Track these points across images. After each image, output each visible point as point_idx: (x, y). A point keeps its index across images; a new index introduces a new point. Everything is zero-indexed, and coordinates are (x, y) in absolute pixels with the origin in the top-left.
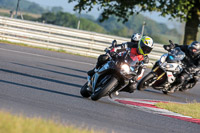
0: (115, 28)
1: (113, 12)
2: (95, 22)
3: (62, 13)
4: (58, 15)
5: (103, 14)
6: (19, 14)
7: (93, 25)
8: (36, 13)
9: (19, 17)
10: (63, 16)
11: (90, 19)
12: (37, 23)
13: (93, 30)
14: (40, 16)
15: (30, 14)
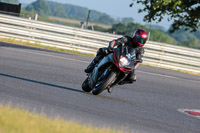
0: (186, 40)
1: (183, 24)
2: (165, 33)
3: (133, 24)
4: (129, 26)
5: (174, 25)
6: (89, 24)
7: (164, 36)
8: (106, 24)
9: (90, 28)
10: (134, 28)
11: (160, 30)
12: (107, 34)
13: (163, 41)
14: (110, 27)
15: (100, 25)
